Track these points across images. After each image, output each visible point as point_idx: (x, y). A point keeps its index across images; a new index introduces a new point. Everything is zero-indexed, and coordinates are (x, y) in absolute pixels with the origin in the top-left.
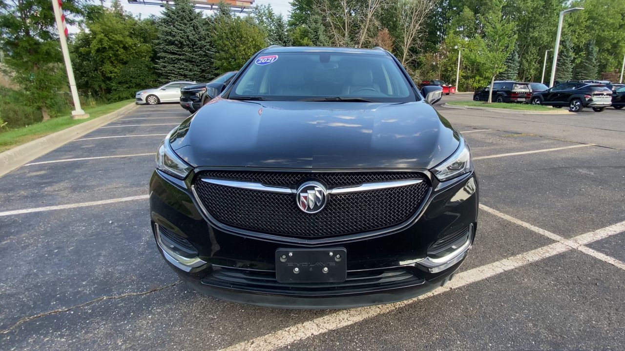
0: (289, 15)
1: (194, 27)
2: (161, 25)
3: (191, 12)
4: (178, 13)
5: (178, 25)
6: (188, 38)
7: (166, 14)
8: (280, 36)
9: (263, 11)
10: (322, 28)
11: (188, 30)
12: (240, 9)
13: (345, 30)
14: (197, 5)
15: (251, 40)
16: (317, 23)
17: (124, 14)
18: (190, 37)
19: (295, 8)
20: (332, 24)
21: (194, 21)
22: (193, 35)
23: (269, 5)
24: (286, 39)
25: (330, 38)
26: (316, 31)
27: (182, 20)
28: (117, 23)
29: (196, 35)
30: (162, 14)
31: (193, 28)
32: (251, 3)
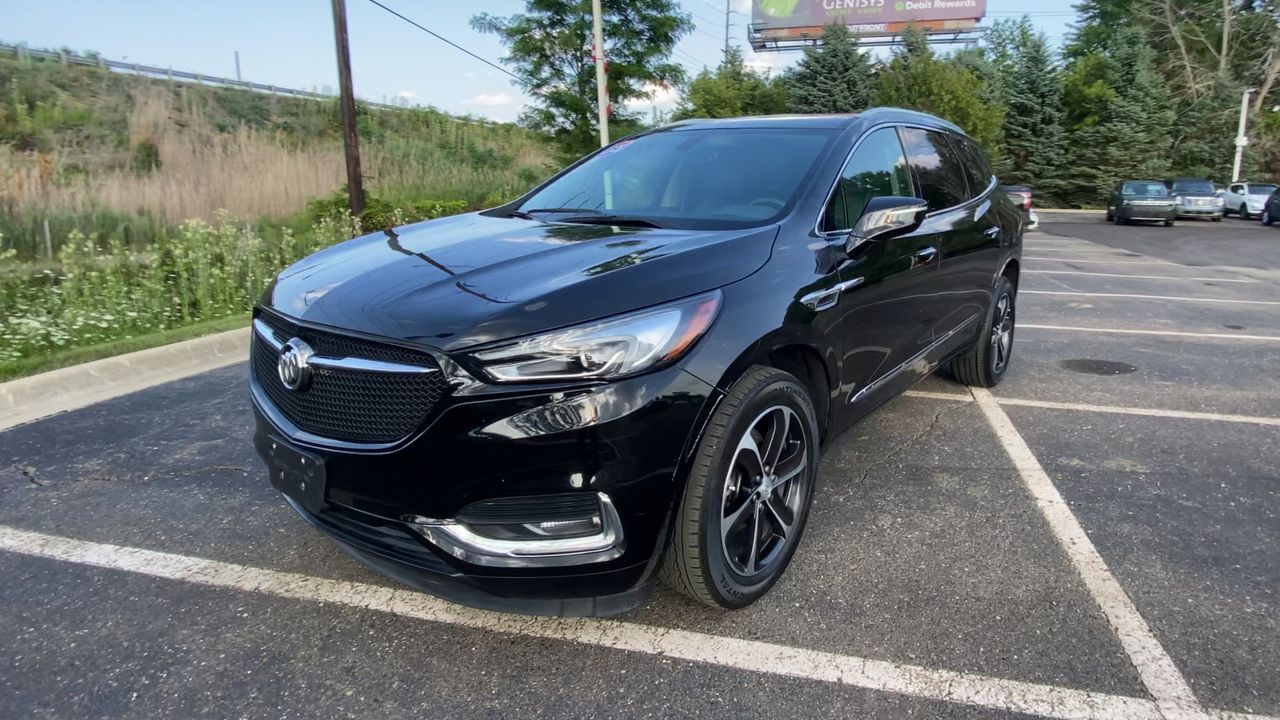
0: (1069, 33)
1: (848, 85)
2: (794, 86)
3: (848, 54)
4: (825, 60)
5: (821, 82)
6: (834, 106)
7: (807, 65)
8: (1032, 83)
9: (1008, 33)
10: (1149, 53)
11: (838, 89)
12: (951, 36)
13: (1219, 51)
14: (863, 40)
15: (947, 98)
16: (1134, 43)
17: (742, 72)
18: (838, 104)
19: (1086, 16)
20: (1180, 42)
21: (850, 72)
22: (845, 98)
23: (1025, 17)
24: (1045, 89)
25: (1169, 76)
26: (1129, 63)
27: (830, 72)
28: (728, 88)
29: (850, 99)
30: (800, 65)
31: (846, 86)
32: (978, 20)
